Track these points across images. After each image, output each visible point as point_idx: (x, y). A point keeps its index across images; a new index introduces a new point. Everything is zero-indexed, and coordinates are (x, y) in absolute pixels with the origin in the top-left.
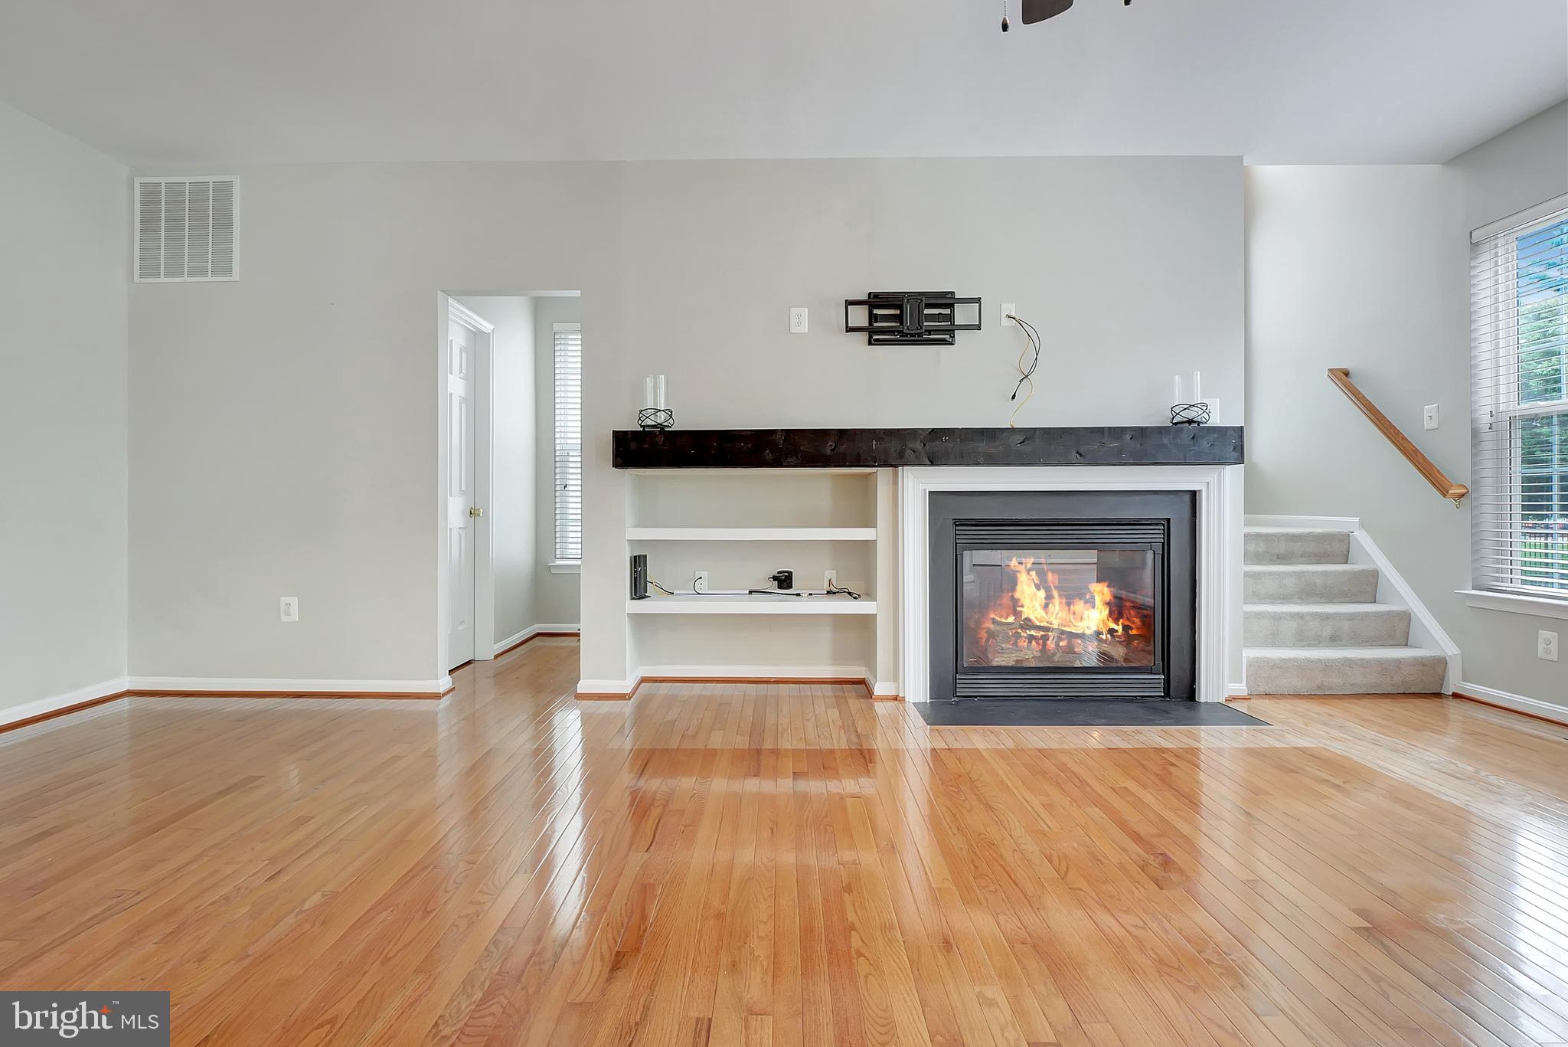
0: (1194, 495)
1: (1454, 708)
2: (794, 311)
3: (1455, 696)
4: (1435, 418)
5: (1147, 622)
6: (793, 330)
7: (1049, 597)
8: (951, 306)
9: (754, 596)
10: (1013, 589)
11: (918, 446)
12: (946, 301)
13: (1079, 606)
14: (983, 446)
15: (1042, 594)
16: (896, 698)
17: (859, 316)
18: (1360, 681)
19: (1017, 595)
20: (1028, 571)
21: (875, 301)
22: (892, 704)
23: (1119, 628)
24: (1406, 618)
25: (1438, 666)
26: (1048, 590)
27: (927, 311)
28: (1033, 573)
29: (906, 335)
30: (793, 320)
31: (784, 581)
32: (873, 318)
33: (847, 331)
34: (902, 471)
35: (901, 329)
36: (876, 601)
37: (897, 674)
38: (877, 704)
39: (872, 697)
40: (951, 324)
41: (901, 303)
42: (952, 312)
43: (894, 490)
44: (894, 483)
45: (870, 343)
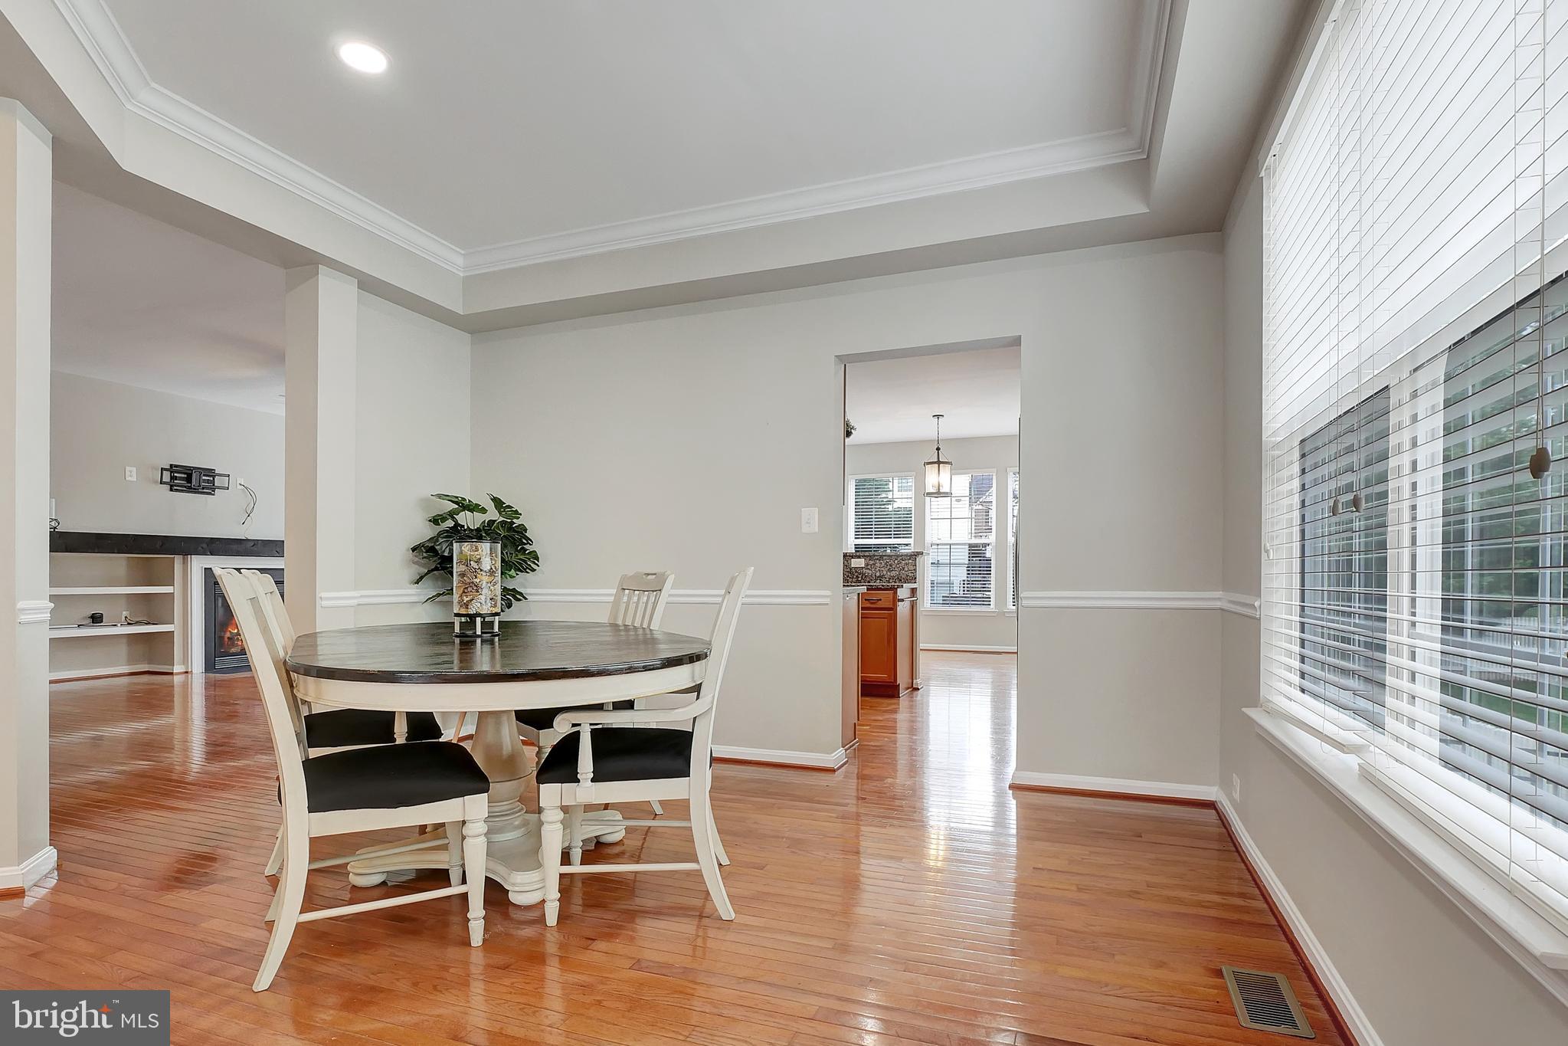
2: (128, 468)
6: (127, 479)
8: (214, 477)
9: (82, 628)
11: (205, 546)
12: (210, 473)
14: (235, 547)
16: (187, 672)
17: (167, 477)
21: (172, 469)
22: (184, 676)
27: (204, 478)
29: (192, 488)
30: (127, 473)
31: (96, 619)
32: (173, 478)
33: (161, 483)
34: (191, 558)
35: (189, 485)
36: (173, 623)
37: (185, 660)
38: (175, 677)
39: (172, 674)
40: (214, 485)
41: (190, 472)
42: (214, 479)
43: (183, 567)
44: (184, 563)
45: (171, 490)
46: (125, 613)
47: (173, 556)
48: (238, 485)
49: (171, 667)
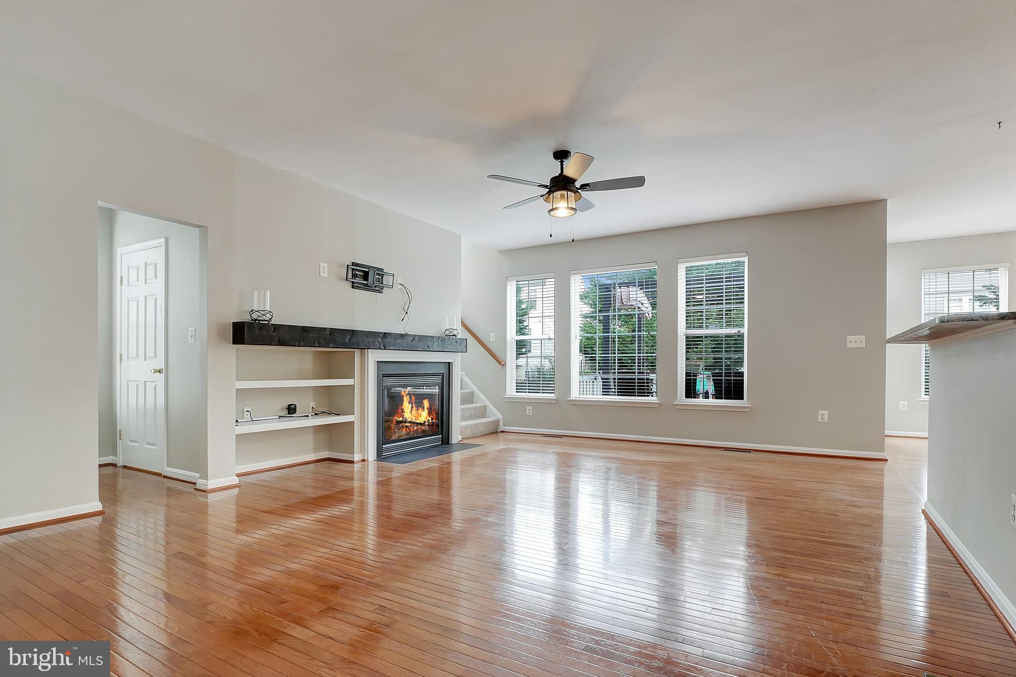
0: (449, 364)
1: (501, 435)
2: (322, 264)
3: (502, 432)
4: (494, 338)
5: (437, 414)
6: (321, 275)
7: (412, 407)
8: (382, 276)
9: (282, 419)
10: (402, 405)
11: (380, 340)
12: (380, 273)
13: (420, 410)
14: (401, 342)
15: (410, 406)
16: (364, 460)
17: (350, 274)
18: (482, 430)
19: (403, 408)
20: (407, 395)
21: (354, 266)
22: (361, 463)
23: (430, 419)
24: (485, 407)
25: (497, 422)
26: (412, 404)
27: (376, 276)
28: (408, 396)
29: (367, 286)
30: (322, 269)
31: (292, 410)
32: (354, 275)
33: (346, 280)
34: (368, 351)
35: (367, 282)
36: (354, 414)
37: (363, 449)
38: (355, 465)
39: (352, 462)
40: (382, 283)
41: (368, 270)
42: (382, 278)
43: (361, 360)
44: (361, 357)
45: (353, 287)
46: (312, 404)
47: (353, 350)
48: (399, 285)
49: (352, 455)
